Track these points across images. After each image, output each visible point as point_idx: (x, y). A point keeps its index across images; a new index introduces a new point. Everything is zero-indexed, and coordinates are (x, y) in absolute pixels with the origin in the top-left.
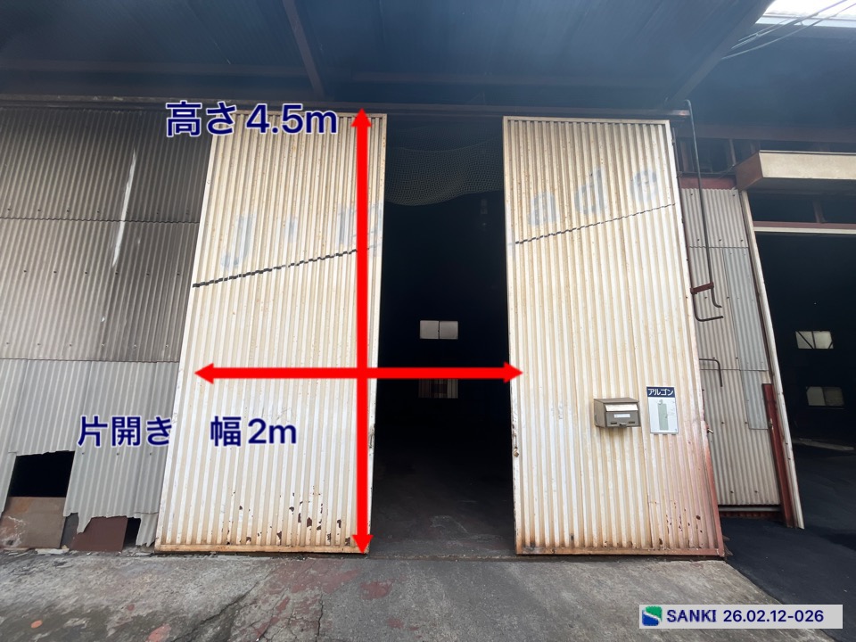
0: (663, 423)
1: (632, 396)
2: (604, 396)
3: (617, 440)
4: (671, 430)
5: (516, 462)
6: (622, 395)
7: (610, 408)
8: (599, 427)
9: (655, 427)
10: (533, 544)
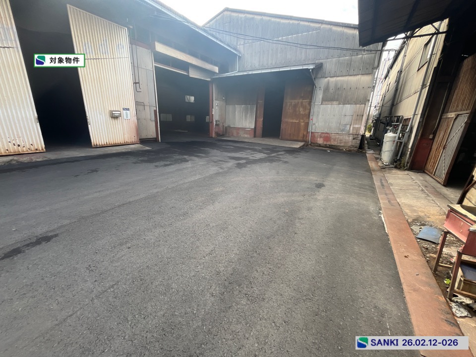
0: (127, 117)
1: (119, 110)
2: (112, 110)
3: (116, 120)
4: (129, 118)
5: (89, 126)
6: (117, 110)
7: (113, 112)
8: (112, 117)
9: (125, 117)
10: (97, 145)
